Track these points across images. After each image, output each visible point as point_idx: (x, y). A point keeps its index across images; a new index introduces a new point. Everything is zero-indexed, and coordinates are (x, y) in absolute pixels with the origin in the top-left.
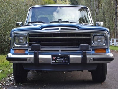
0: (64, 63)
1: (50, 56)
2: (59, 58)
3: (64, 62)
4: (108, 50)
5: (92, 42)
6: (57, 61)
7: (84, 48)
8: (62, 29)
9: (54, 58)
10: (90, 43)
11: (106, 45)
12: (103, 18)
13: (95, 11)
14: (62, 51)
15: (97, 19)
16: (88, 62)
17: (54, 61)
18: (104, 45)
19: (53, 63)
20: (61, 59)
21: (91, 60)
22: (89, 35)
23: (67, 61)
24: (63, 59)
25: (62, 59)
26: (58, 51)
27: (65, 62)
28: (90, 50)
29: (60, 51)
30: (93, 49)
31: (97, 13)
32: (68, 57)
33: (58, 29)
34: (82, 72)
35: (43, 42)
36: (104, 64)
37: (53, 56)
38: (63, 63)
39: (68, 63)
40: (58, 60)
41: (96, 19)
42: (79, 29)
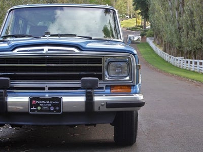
0: (53, 111)
1: (26, 99)
2: (43, 102)
3: (52, 109)
4: (136, 88)
5: (104, 73)
6: (39, 108)
7: (89, 85)
8: (49, 50)
9: (34, 102)
10: (101, 75)
11: (131, 79)
12: (189, 22)
13: (177, 9)
14: (50, 89)
15: (179, 25)
16: (96, 109)
17: (34, 108)
18: (128, 78)
19: (32, 111)
20: (47, 104)
21: (102, 105)
22: (98, 60)
23: (57, 108)
24: (51, 105)
25: (49, 105)
26: (44, 89)
27: (55, 109)
28: (102, 88)
29: (47, 90)
30: (106, 86)
31: (180, 13)
32: (59, 100)
33: (43, 50)
34: (95, 126)
35: (17, 73)
36: (132, 112)
37: (31, 99)
38: (50, 111)
39: (59, 111)
40: (41, 107)
41: (177, 24)
42: (81, 50)
